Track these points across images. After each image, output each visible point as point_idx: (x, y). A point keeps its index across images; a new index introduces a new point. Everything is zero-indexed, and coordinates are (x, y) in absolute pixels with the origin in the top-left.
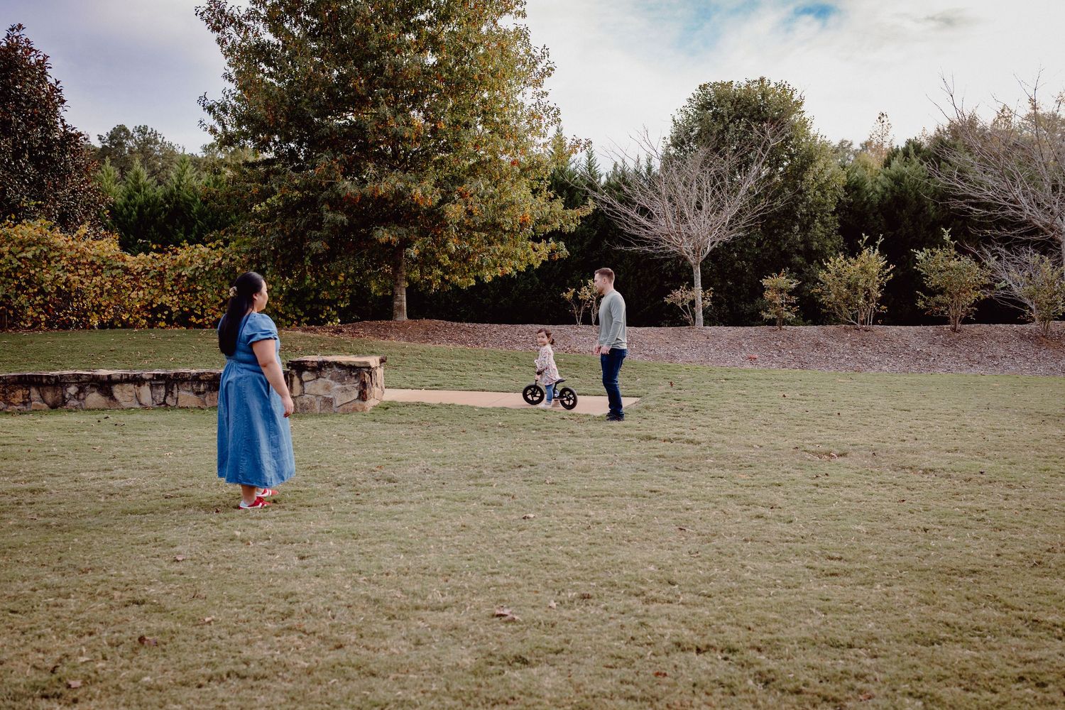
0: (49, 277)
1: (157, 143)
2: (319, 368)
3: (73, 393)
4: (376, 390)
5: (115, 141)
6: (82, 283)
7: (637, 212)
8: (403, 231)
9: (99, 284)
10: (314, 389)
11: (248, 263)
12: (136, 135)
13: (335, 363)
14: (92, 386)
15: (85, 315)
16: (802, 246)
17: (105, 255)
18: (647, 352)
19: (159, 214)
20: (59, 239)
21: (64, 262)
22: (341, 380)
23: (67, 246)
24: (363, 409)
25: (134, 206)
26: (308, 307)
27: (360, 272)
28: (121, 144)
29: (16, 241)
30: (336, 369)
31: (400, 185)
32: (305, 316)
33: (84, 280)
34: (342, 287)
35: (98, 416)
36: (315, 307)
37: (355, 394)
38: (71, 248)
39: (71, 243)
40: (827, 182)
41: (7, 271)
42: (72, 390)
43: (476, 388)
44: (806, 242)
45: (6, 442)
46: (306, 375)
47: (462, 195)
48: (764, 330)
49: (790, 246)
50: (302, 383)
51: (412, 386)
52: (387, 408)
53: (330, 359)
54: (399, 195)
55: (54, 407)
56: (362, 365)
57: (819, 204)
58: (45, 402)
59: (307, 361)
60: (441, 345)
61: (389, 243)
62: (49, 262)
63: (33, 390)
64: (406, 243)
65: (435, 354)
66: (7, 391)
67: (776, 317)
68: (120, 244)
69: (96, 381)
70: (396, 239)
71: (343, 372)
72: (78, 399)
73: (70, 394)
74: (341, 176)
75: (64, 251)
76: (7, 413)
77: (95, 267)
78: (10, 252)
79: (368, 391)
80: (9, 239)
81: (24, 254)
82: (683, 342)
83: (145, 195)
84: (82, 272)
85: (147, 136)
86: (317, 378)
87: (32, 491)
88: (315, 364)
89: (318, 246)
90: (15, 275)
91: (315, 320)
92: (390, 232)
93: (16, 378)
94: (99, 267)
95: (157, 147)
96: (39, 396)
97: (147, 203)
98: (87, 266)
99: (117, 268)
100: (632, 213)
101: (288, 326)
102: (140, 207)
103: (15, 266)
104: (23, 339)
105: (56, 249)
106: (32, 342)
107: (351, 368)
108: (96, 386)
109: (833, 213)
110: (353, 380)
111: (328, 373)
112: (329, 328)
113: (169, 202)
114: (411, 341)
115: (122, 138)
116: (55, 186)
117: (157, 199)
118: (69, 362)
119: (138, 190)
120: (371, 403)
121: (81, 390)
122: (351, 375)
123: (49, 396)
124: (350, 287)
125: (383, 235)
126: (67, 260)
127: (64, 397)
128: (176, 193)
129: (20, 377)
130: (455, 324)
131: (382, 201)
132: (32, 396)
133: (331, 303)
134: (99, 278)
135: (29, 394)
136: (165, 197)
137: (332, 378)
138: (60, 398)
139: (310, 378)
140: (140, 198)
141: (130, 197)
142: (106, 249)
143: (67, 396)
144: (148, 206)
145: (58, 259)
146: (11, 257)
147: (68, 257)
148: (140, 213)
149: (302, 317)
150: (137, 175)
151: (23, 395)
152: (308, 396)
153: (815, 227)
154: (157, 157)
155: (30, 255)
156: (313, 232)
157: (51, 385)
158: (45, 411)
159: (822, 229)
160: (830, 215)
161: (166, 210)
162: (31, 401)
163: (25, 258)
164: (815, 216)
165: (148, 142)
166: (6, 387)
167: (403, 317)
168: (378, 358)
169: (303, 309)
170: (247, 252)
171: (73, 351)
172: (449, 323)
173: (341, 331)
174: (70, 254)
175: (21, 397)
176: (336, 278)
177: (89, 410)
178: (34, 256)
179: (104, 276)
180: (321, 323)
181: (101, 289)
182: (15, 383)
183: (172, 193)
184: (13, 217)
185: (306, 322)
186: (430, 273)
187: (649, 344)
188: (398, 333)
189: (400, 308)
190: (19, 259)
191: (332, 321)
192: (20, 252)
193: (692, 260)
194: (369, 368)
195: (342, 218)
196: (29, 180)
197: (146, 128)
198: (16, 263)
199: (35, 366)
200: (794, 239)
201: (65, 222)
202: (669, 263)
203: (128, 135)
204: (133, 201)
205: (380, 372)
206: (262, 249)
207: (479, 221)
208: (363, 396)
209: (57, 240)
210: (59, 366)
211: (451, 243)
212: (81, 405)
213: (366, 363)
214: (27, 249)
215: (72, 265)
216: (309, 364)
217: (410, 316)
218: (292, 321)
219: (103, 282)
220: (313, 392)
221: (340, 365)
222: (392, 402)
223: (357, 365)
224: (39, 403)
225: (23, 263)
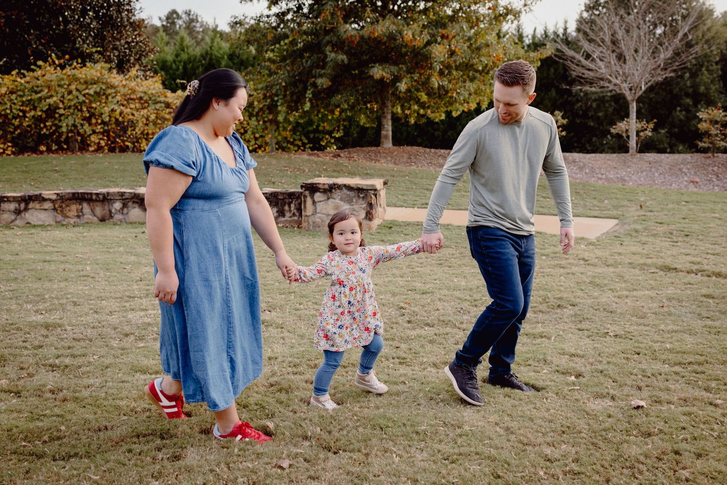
0: (107, 110)
1: (198, 21)
2: (331, 189)
3: (118, 208)
4: (380, 210)
5: (170, 21)
6: (133, 115)
7: (583, 55)
8: (394, 69)
9: (145, 115)
10: (325, 209)
11: (263, 99)
12: (184, 16)
13: (345, 186)
14: (134, 202)
15: (138, 142)
16: (691, 90)
17: (150, 92)
18: (600, 176)
19: (198, 67)
20: (116, 78)
21: (118, 98)
22: (350, 201)
23: (121, 84)
24: (370, 228)
25: (180, 62)
26: (312, 136)
27: (352, 108)
28: (173, 23)
29: (82, 81)
30: (345, 191)
31: (393, 28)
32: (309, 143)
33: (135, 113)
34: (338, 120)
35: (136, 230)
36: (317, 135)
37: (363, 215)
38: (124, 86)
39: (124, 83)
40: (713, 37)
41: (74, 105)
42: (118, 205)
43: (462, 207)
44: (695, 86)
45: (48, 258)
46: (318, 196)
47: (443, 37)
48: (698, 156)
49: (681, 90)
50: (314, 203)
51: (405, 205)
52: (391, 228)
53: (341, 181)
54: (391, 37)
55: (102, 220)
56: (369, 188)
57: (706, 56)
58: (95, 215)
59: (319, 184)
60: (424, 168)
61: (382, 79)
62: (107, 98)
63: (85, 205)
64: (397, 79)
65: (420, 176)
66: (64, 205)
67: (710, 146)
68: (163, 83)
69: (137, 198)
70: (389, 76)
71: (352, 194)
72: (122, 213)
73: (116, 210)
74: (342, 22)
75: (118, 89)
76: (63, 225)
77: (143, 102)
78: (77, 90)
79: (374, 212)
80: (76, 79)
81: (87, 91)
82: (628, 167)
83: (188, 54)
84: (132, 106)
85: (191, 17)
86: (328, 199)
87: (47, 327)
88: (327, 187)
89: (323, 82)
90: (81, 108)
91: (317, 147)
92: (383, 70)
93: (71, 195)
94: (146, 102)
95: (198, 25)
96: (90, 211)
97: (189, 61)
98: (137, 101)
99: (160, 102)
100: (578, 57)
101: (296, 151)
102: (185, 63)
103: (81, 101)
104: (87, 160)
105: (112, 87)
106: (93, 163)
107: (359, 190)
108: (137, 203)
109: (717, 63)
110: (361, 201)
111: (337, 194)
112: (329, 153)
113: (205, 59)
114: (398, 165)
115: (174, 19)
116: (113, 37)
117: (196, 57)
118: (121, 179)
119: (183, 50)
120: (376, 222)
121: (125, 205)
122: (359, 196)
123: (99, 210)
124: (344, 120)
125: (378, 72)
126: (121, 96)
127: (110, 211)
128: (209, 52)
129: (74, 194)
130: (433, 150)
131: (377, 41)
132: (84, 211)
133: (330, 133)
134: (145, 111)
135: (82, 209)
136: (202, 56)
137: (341, 199)
138: (108, 212)
139: (322, 199)
140: (184, 56)
141: (177, 56)
142: (152, 87)
143: (113, 211)
144: (190, 62)
145: (114, 95)
146: (77, 93)
147: (122, 93)
148: (185, 68)
149: (307, 144)
150: (182, 39)
151: (77, 210)
152: (319, 215)
153: (702, 75)
154: (198, 32)
155: (92, 92)
156: (318, 71)
157: (100, 201)
158: (94, 224)
159: (708, 76)
160: (714, 64)
161: (202, 65)
162: (84, 215)
163: (88, 94)
164: (702, 66)
165: (192, 21)
166: (63, 202)
167: (388, 144)
168: (381, 181)
169: (308, 138)
170: (262, 89)
171: (124, 171)
172: (428, 150)
173: (339, 156)
174: (123, 91)
175: (75, 211)
176: (333, 112)
177: (131, 223)
178: (95, 92)
179: (149, 108)
180: (322, 149)
181: (147, 119)
182: (70, 199)
183: (207, 53)
184: (80, 61)
185: (310, 148)
186: (409, 109)
187: (600, 168)
188: (386, 157)
189: (386, 137)
190: (84, 95)
191: (330, 147)
192: (85, 89)
193: (629, 96)
194: (376, 190)
195: (342, 57)
196: (94, 32)
197: (190, 11)
198: (82, 98)
199: (93, 183)
200: (685, 84)
201: (122, 67)
202: (579, 104)
203: (179, 17)
204: (179, 59)
205: (383, 193)
206: (275, 85)
207: (459, 60)
208: (369, 216)
209: (113, 80)
210: (112, 183)
211: (433, 79)
212: (125, 219)
213: (373, 186)
214: (90, 87)
215: (125, 100)
216: (321, 186)
217: (394, 144)
218: (299, 147)
219: (149, 114)
220: (325, 211)
221: (349, 188)
222: (394, 221)
223: (365, 187)
224: (90, 217)
225: (87, 99)
